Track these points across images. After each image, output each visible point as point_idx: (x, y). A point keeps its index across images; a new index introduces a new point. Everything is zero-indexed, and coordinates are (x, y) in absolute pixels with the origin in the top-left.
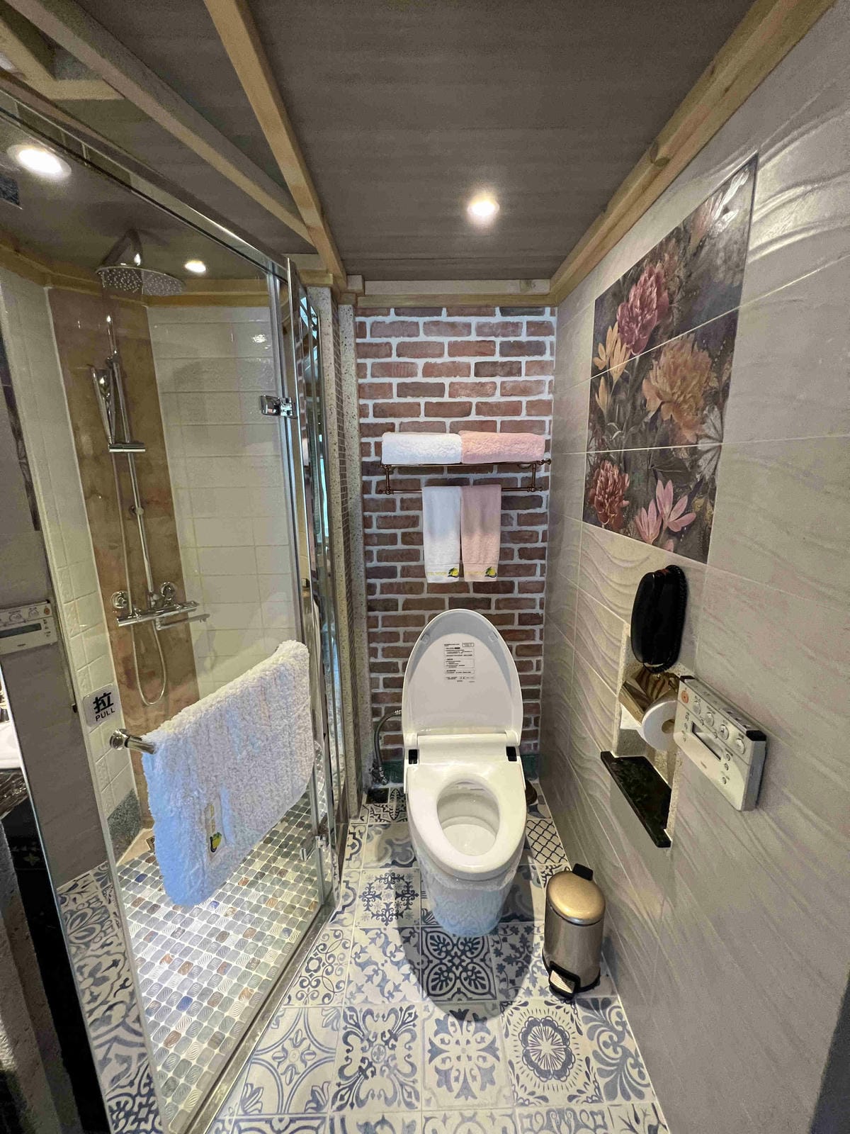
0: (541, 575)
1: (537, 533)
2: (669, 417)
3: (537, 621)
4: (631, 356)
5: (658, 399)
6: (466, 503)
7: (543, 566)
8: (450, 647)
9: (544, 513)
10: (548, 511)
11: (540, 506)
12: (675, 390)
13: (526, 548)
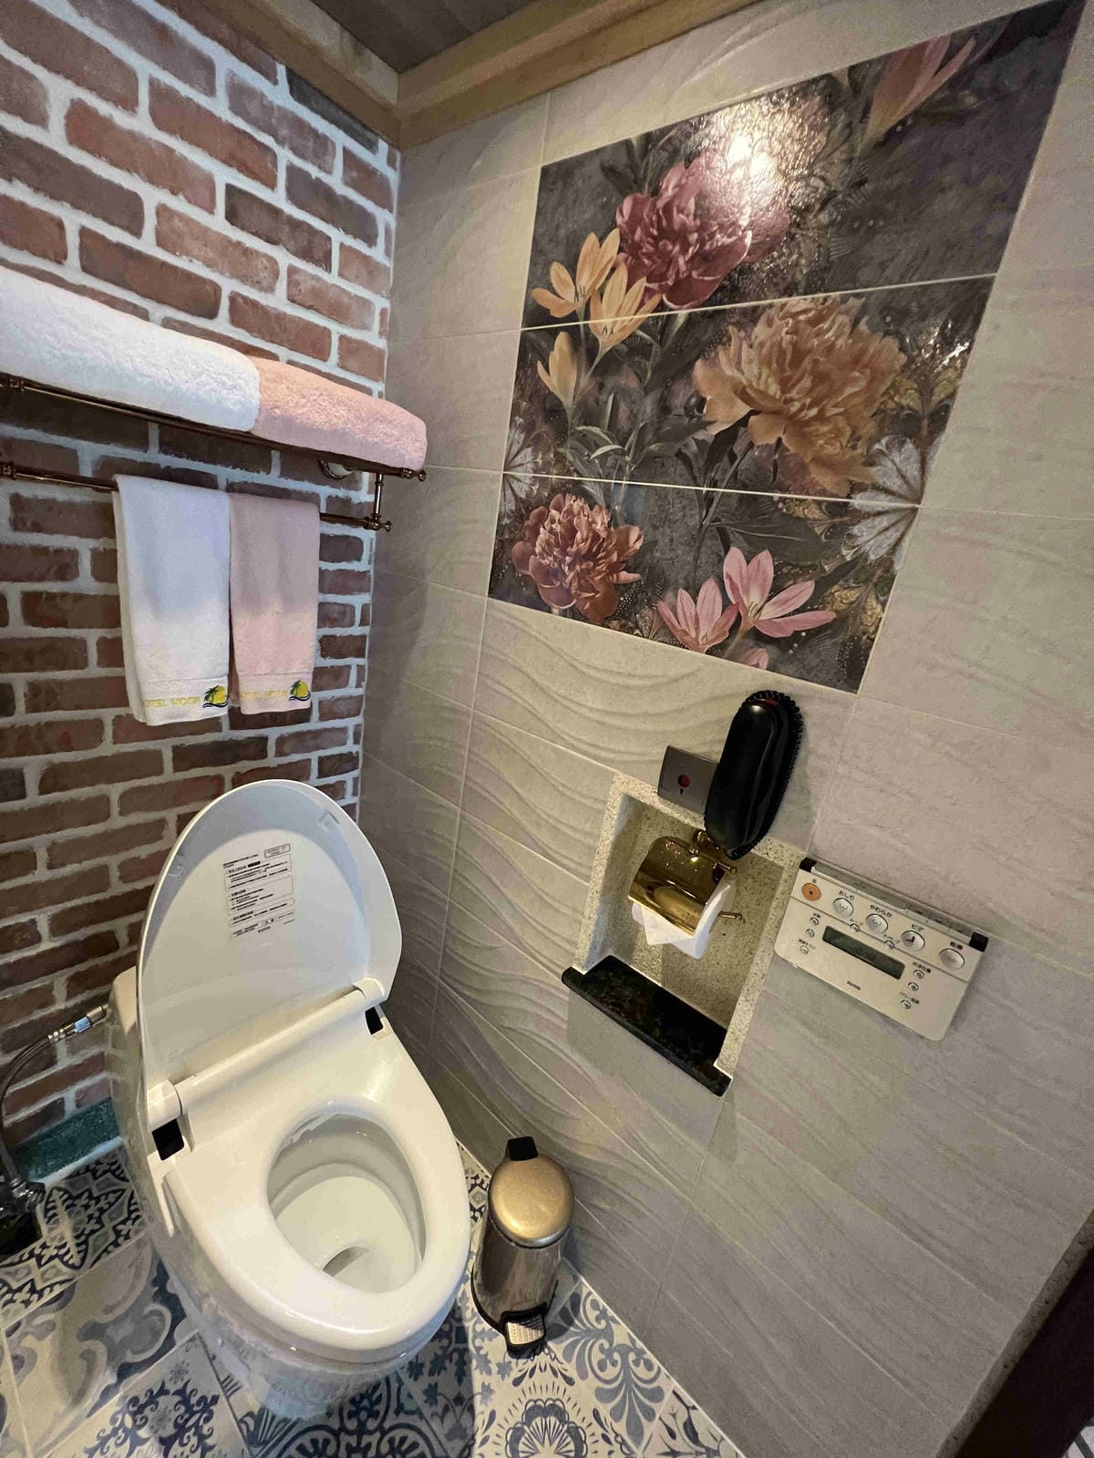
0: (358, 686)
1: (353, 608)
2: (773, 441)
3: (349, 766)
4: (661, 306)
5: (739, 402)
6: (241, 537)
7: (360, 668)
8: (237, 865)
9: (365, 572)
10: (370, 568)
11: (359, 559)
12: (793, 394)
13: (333, 637)
